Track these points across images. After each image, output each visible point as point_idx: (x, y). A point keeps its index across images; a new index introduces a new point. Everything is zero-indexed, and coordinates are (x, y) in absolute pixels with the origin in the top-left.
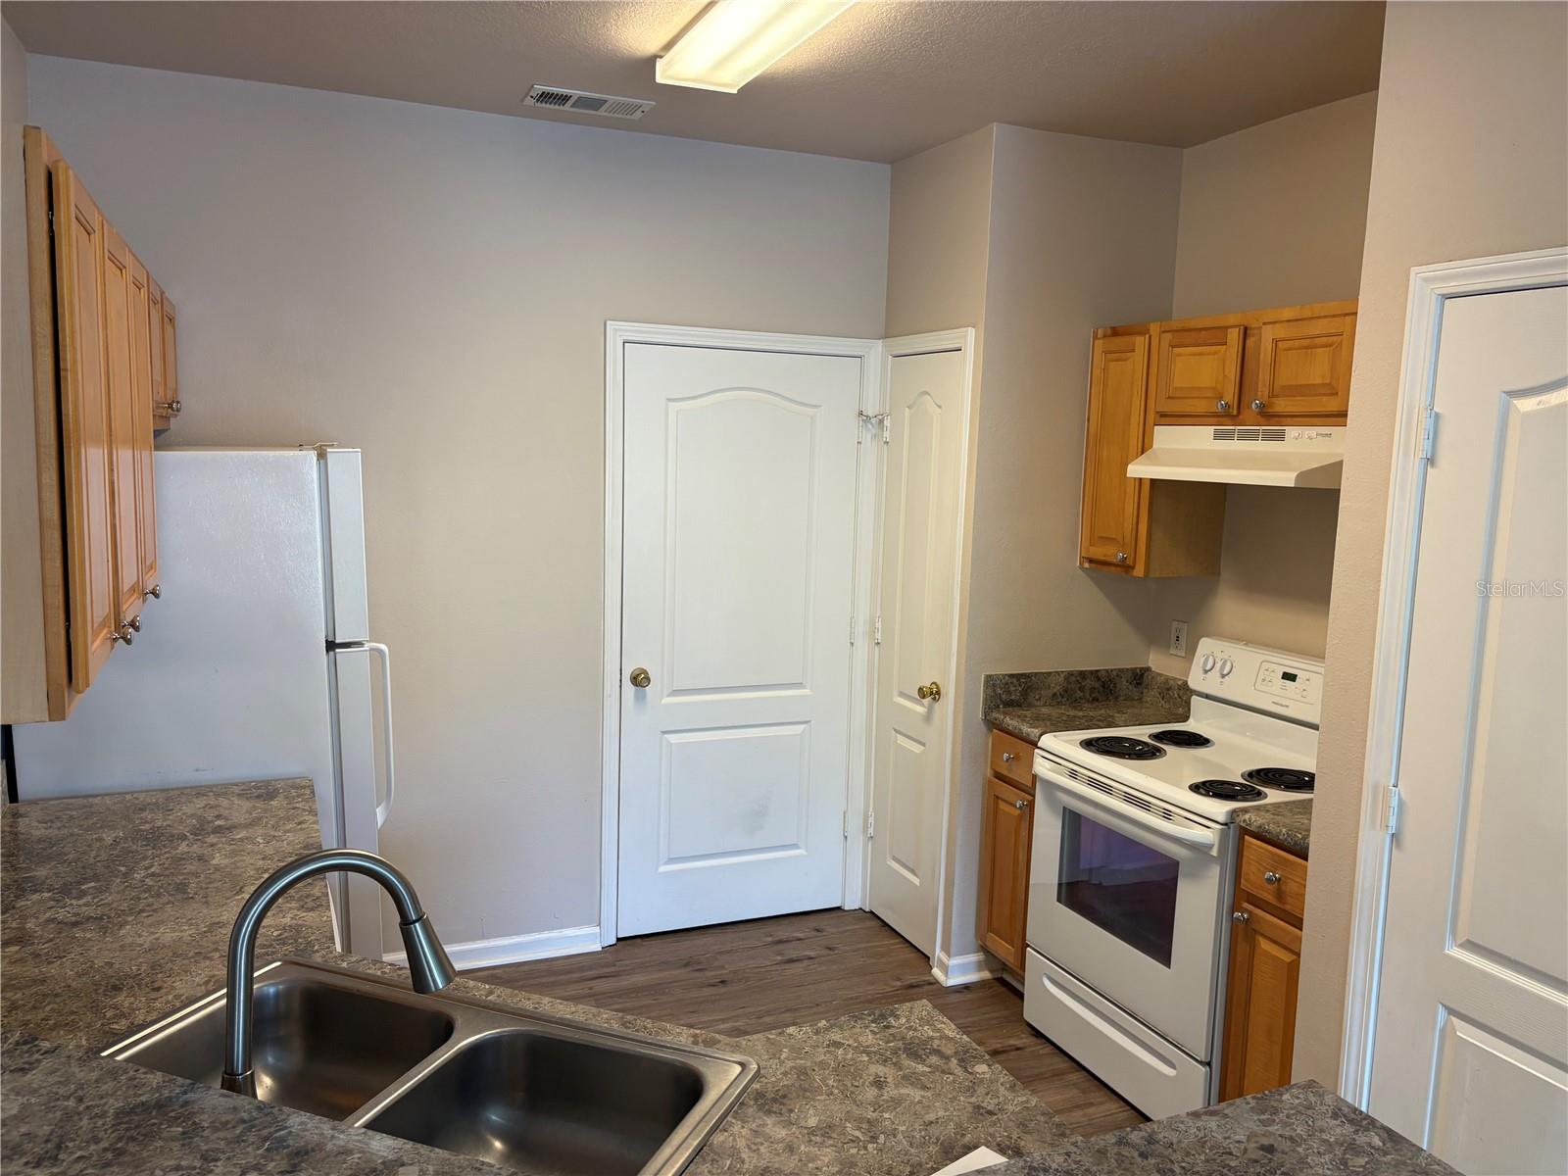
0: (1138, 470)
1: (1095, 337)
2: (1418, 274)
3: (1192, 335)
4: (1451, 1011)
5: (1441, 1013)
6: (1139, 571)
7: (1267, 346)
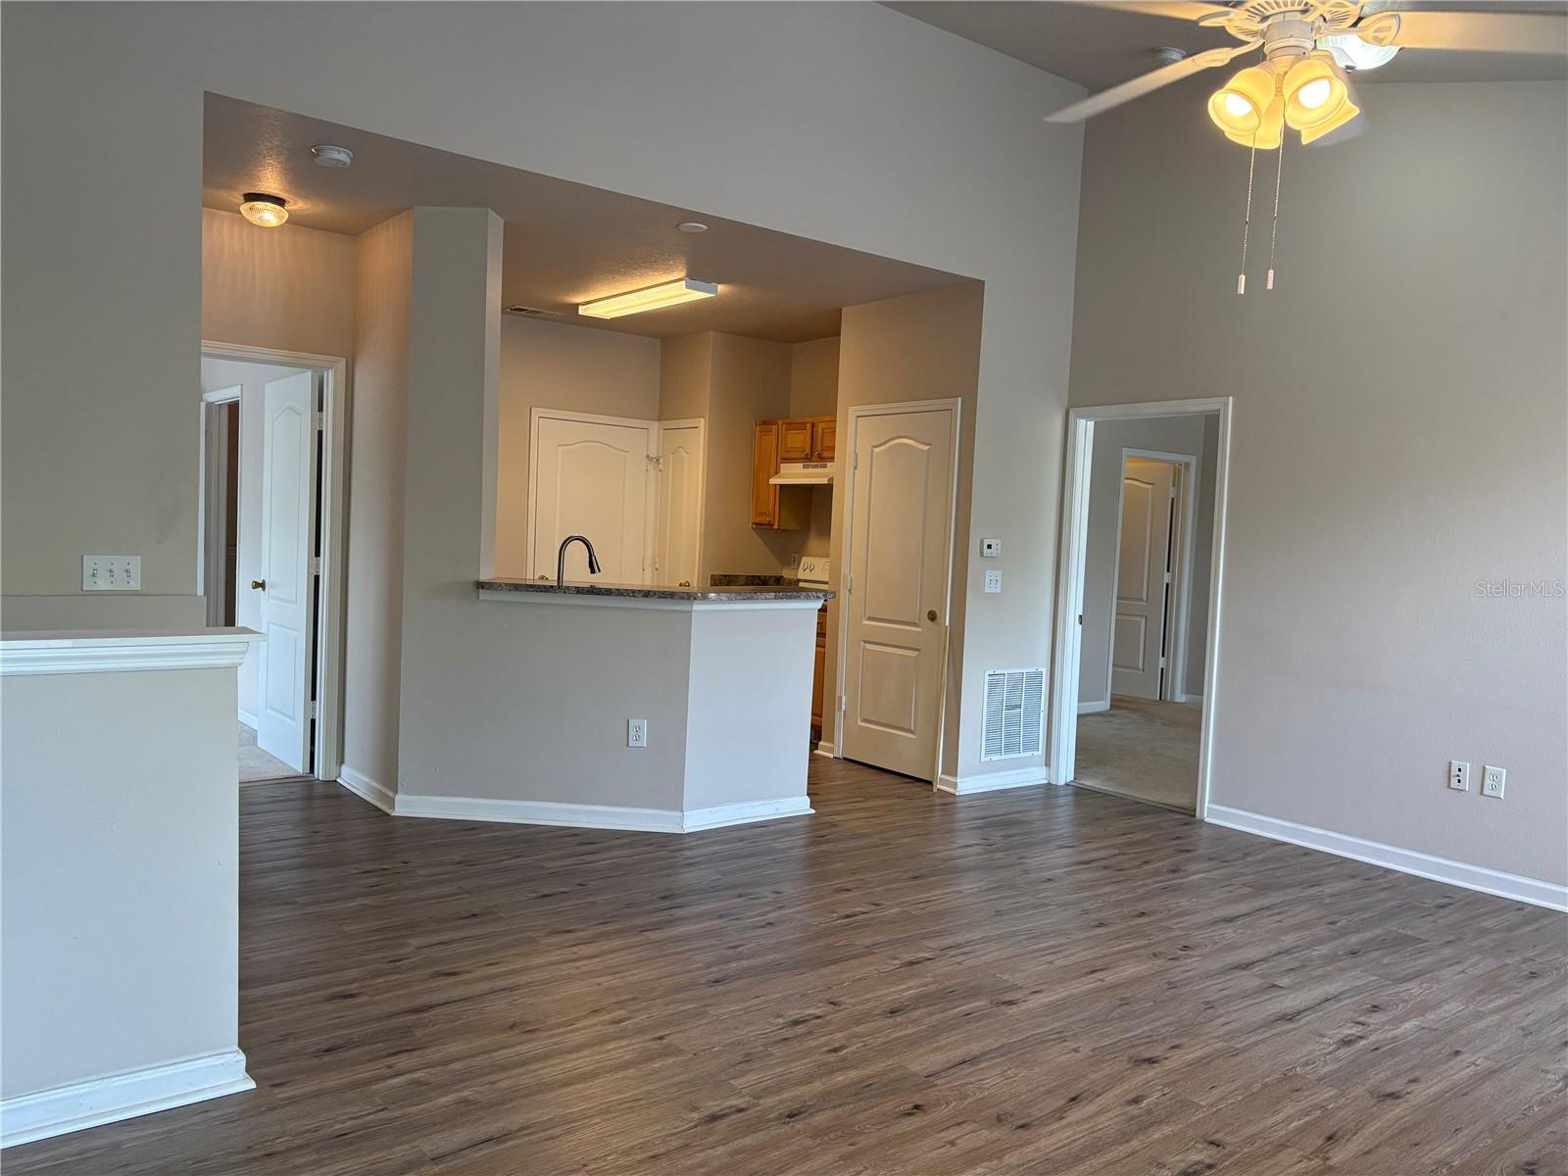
0: (773, 481)
1: (756, 425)
2: (851, 409)
3: (793, 426)
4: (865, 642)
5: (862, 643)
6: (776, 527)
7: (820, 430)
